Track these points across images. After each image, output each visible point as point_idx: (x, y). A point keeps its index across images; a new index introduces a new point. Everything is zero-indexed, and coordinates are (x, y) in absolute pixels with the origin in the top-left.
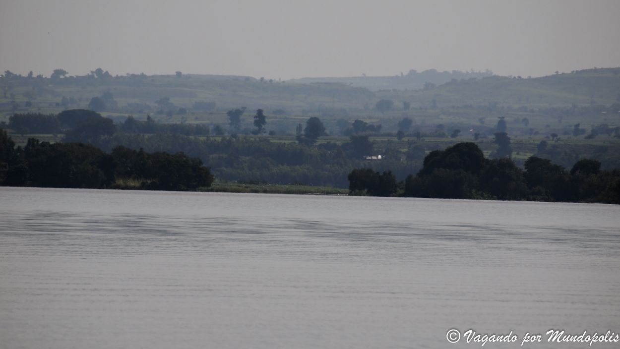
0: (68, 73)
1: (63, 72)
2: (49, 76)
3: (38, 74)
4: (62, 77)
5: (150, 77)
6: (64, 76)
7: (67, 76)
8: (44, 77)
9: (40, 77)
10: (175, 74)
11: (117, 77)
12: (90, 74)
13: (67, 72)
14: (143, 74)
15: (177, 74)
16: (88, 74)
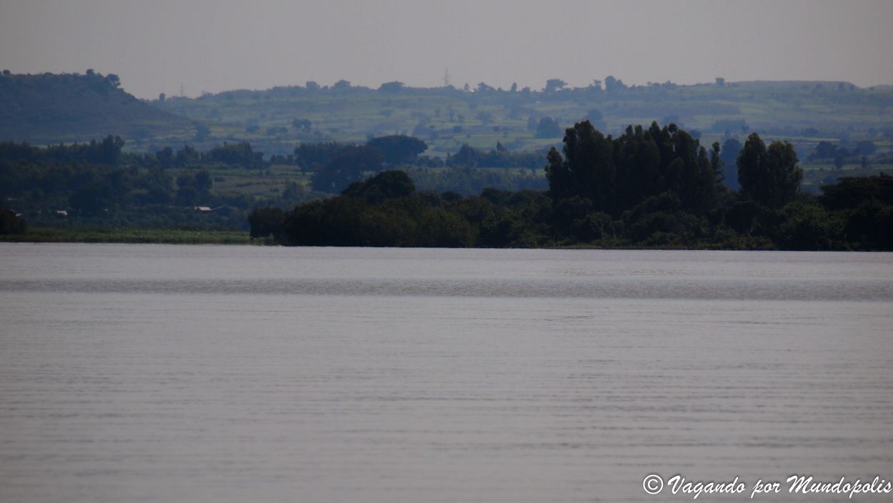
0: (566, 84)
1: (560, 83)
2: (539, 90)
3: (524, 87)
4: (558, 89)
5: (680, 86)
6: (561, 87)
7: (565, 87)
8: (532, 90)
9: (526, 90)
10: (715, 81)
11: (633, 88)
12: (594, 85)
13: (565, 82)
14: (669, 82)
15: (717, 82)
16: (591, 85)
